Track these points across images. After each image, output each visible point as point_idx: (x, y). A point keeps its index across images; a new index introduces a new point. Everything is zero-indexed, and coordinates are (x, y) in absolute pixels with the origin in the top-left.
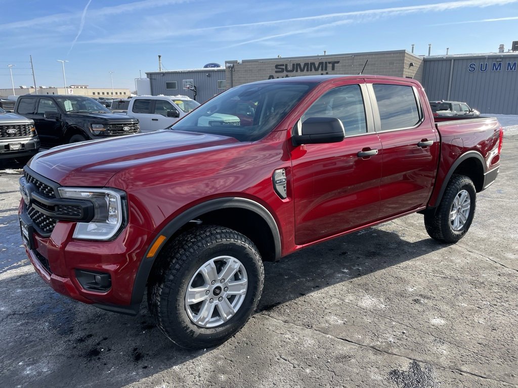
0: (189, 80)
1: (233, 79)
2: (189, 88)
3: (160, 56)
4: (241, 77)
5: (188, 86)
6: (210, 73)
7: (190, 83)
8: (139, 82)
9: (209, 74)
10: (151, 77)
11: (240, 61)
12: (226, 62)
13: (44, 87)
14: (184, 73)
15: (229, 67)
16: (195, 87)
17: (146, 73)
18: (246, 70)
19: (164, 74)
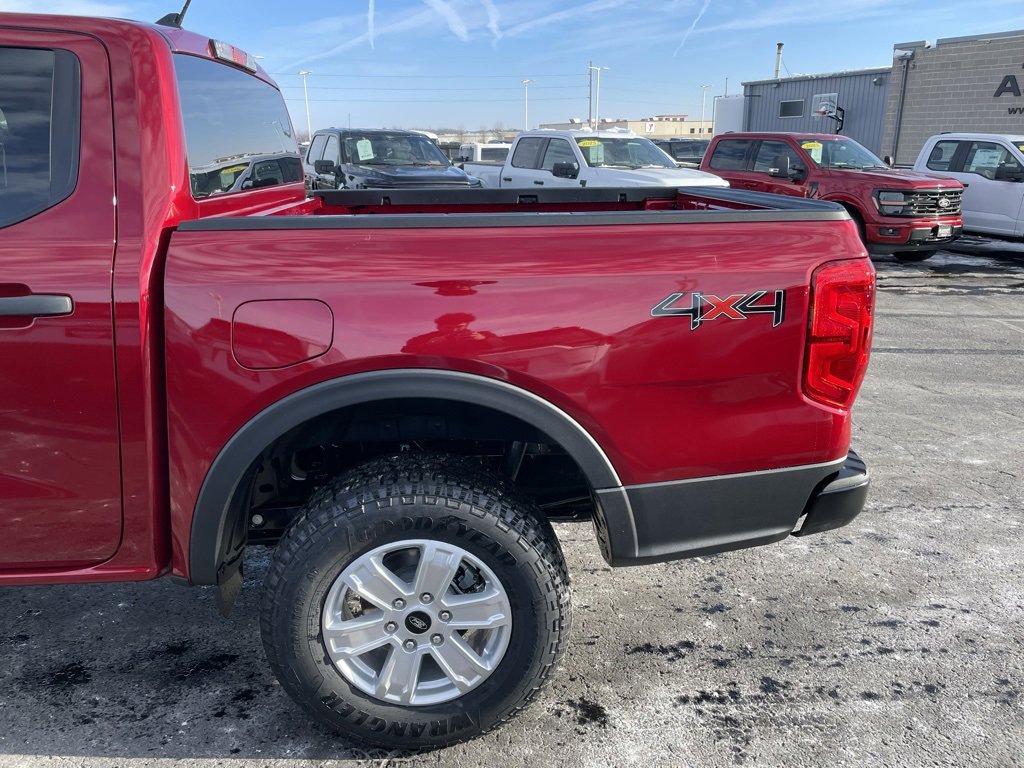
0: (828, 95)
1: (909, 87)
2: (824, 113)
3: (780, 45)
4: (929, 83)
5: (823, 109)
6: (884, 76)
7: (830, 101)
8: (722, 104)
9: (881, 79)
10: (751, 91)
11: (931, 42)
12: (897, 47)
13: (608, 120)
14: (822, 79)
15: (902, 59)
16: (839, 109)
17: (743, 84)
18: (943, 66)
19: (779, 84)
